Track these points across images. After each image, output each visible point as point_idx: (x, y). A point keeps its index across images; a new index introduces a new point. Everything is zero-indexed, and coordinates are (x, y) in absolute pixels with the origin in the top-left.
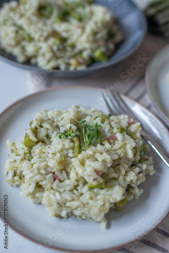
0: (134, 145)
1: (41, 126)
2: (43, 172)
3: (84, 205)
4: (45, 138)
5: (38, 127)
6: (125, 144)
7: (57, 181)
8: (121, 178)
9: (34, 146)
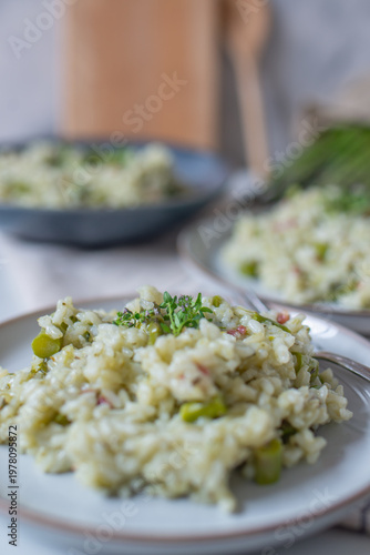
0: (291, 339)
1: (74, 319)
2: (72, 390)
3: (170, 448)
4: (81, 338)
5: (68, 321)
6: (271, 340)
7: (104, 406)
8: (264, 400)
9: (54, 353)
